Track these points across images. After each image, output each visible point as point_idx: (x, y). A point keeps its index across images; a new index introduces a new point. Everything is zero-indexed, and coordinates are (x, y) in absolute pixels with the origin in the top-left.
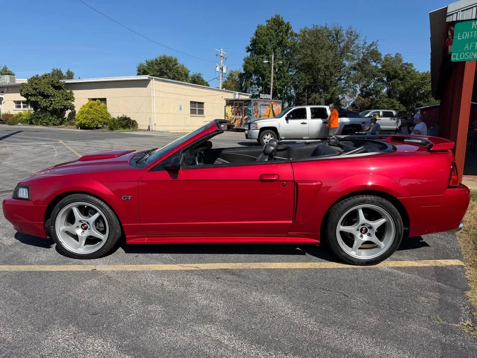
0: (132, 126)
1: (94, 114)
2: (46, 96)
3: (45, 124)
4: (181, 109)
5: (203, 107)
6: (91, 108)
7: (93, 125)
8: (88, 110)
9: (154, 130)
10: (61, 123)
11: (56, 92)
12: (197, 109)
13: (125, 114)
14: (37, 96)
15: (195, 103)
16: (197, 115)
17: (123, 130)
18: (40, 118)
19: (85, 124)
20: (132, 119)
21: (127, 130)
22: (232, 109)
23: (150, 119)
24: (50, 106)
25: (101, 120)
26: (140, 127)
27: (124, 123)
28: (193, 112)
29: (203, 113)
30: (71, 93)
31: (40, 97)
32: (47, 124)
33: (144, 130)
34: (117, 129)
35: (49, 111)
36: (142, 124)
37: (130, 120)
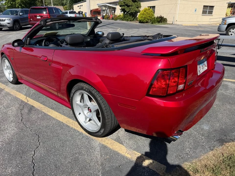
0: (163, 22)
1: (146, 15)
2: (128, 6)
3: (127, 20)
4: (196, 11)
5: (213, 9)
6: (145, 11)
7: (145, 21)
8: (144, 13)
9: (175, 24)
10: (133, 20)
11: (133, 4)
12: (208, 10)
13: (161, 15)
14: (125, 6)
15: (207, 6)
16: (207, 14)
17: (158, 24)
18: (125, 17)
19: (141, 20)
20: (165, 17)
21: (160, 23)
22: (231, 10)
23: (174, 17)
24: (130, 11)
25: (149, 18)
26: (168, 22)
27: (159, 20)
28: (204, 12)
29: (212, 13)
30: (140, 4)
31: (126, 7)
32: (128, 20)
33: (170, 24)
34: (155, 23)
35: (129, 14)
36: (169, 21)
37: (163, 18)
